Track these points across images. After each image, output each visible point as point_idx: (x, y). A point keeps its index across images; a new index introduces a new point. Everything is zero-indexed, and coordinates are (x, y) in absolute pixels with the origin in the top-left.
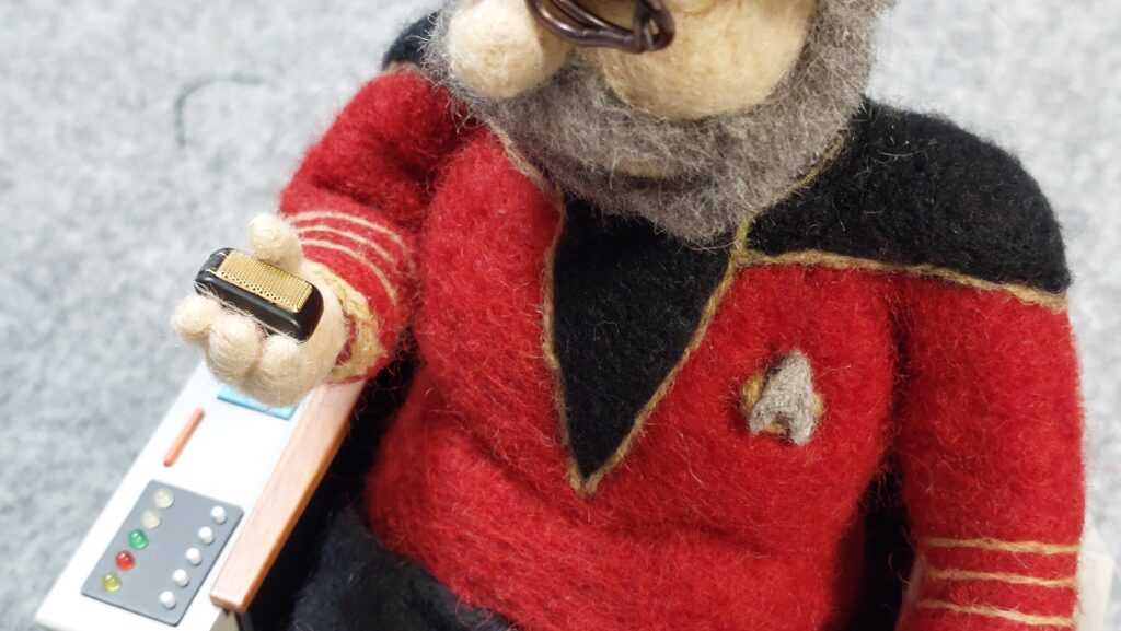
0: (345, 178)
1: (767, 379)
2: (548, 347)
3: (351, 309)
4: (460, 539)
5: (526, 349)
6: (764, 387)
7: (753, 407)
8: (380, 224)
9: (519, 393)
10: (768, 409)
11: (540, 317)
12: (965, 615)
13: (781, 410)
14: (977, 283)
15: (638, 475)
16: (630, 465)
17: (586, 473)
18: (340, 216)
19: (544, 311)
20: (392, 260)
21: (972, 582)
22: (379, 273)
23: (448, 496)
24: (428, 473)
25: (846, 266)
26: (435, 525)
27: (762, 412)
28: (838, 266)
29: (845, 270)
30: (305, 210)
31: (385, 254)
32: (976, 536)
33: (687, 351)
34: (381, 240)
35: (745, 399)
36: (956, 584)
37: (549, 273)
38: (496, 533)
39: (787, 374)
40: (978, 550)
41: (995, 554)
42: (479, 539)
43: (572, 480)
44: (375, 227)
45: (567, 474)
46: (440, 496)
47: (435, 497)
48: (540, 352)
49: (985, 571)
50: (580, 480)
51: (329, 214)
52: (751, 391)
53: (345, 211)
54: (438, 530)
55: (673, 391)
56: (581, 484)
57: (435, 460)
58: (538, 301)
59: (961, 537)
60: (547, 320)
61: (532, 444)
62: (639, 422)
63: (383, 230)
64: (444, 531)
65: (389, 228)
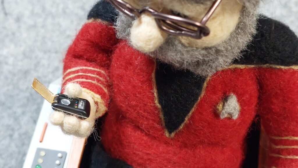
0: (83, 55)
1: (224, 103)
2: (157, 102)
3: (96, 100)
4: (134, 153)
5: (150, 103)
6: (224, 106)
7: (221, 111)
8: (97, 68)
9: (149, 114)
10: (226, 112)
11: (153, 94)
12: (286, 159)
13: (230, 112)
14: (283, 67)
15: (187, 132)
16: (184, 130)
17: (170, 133)
18: (84, 68)
19: (154, 92)
20: (103, 80)
21: (287, 149)
22: (101, 86)
23: (129, 142)
24: (122, 136)
25: (244, 68)
26: (126, 150)
27: (224, 113)
28: (242, 68)
29: (244, 69)
30: (73, 67)
31: (101, 78)
32: (287, 136)
33: (199, 98)
34: (99, 74)
35: (218, 109)
36: (282, 150)
37: (154, 80)
38: (145, 151)
39: (230, 101)
40: (288, 140)
41: (293, 141)
42: (140, 153)
43: (166, 135)
44: (96, 69)
45: (165, 133)
46: (127, 142)
47: (125, 143)
48: (155, 104)
49: (291, 146)
50: (168, 134)
51: (81, 68)
52: (220, 107)
53: (85, 66)
54: (127, 152)
55: (196, 110)
56: (169, 135)
57: (123, 132)
58: (152, 89)
59: (282, 137)
60: (156, 94)
61: (154, 127)
62: (186, 119)
63: (98, 70)
64: (129, 152)
65: (100, 69)
